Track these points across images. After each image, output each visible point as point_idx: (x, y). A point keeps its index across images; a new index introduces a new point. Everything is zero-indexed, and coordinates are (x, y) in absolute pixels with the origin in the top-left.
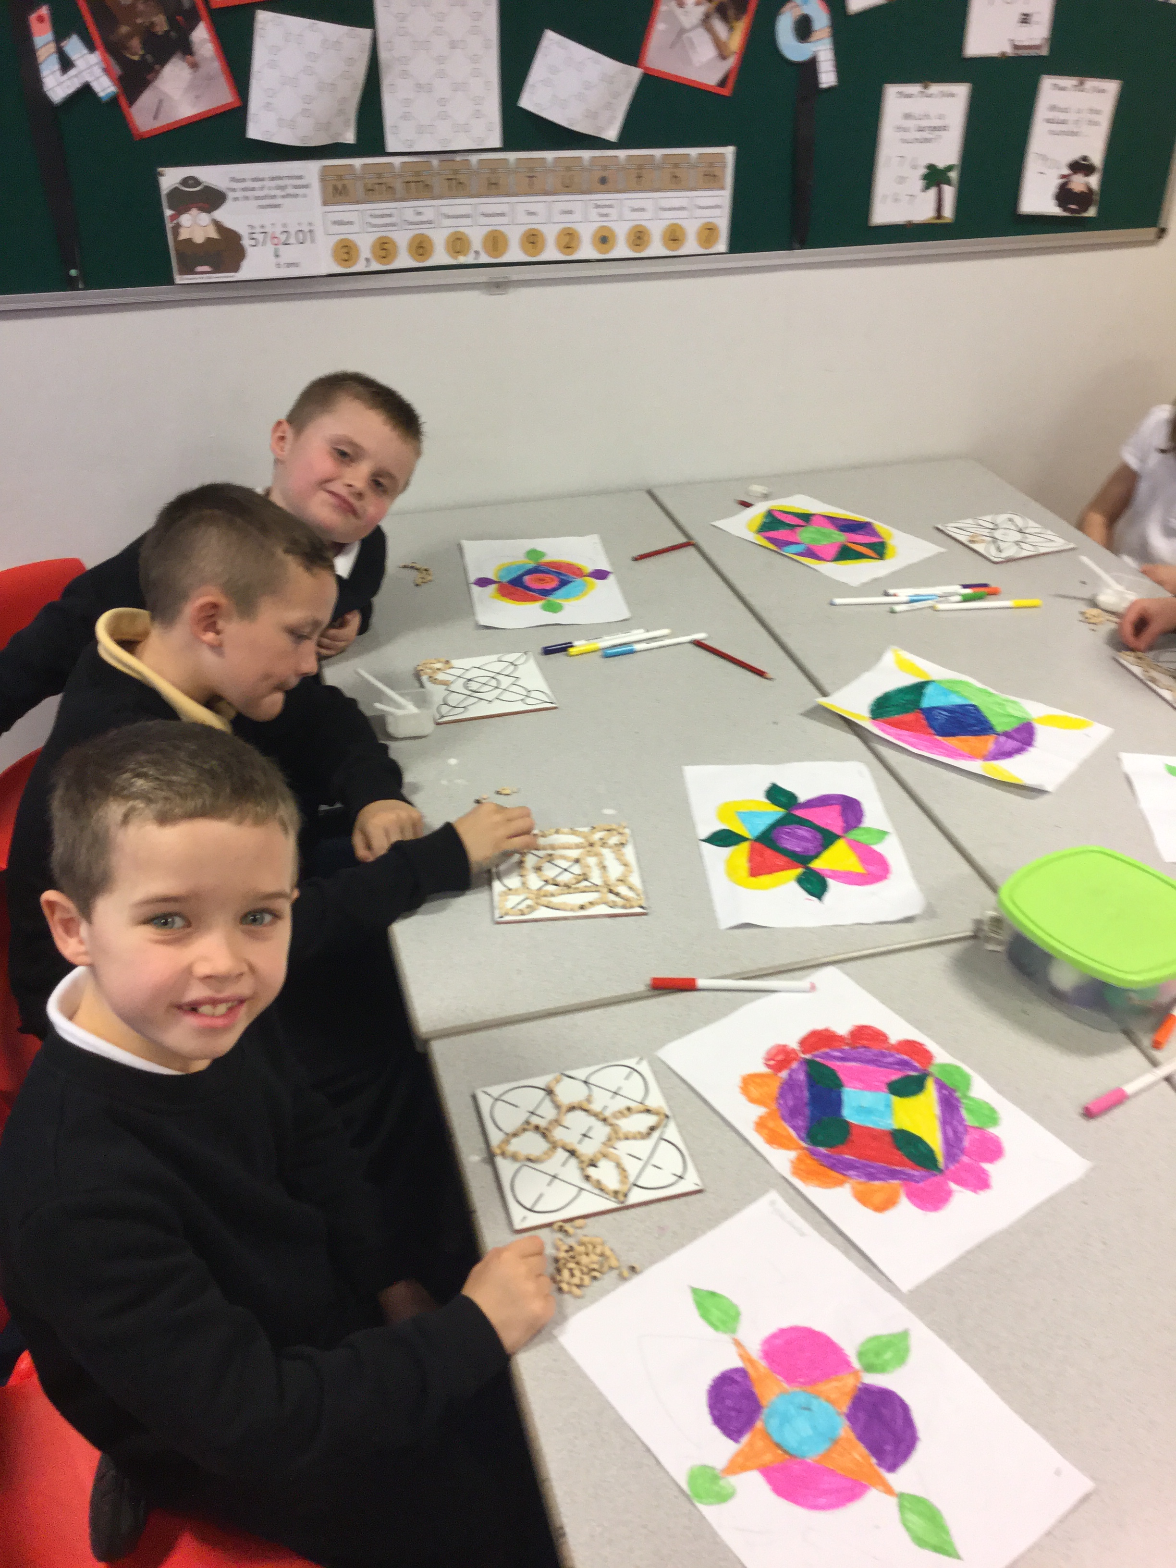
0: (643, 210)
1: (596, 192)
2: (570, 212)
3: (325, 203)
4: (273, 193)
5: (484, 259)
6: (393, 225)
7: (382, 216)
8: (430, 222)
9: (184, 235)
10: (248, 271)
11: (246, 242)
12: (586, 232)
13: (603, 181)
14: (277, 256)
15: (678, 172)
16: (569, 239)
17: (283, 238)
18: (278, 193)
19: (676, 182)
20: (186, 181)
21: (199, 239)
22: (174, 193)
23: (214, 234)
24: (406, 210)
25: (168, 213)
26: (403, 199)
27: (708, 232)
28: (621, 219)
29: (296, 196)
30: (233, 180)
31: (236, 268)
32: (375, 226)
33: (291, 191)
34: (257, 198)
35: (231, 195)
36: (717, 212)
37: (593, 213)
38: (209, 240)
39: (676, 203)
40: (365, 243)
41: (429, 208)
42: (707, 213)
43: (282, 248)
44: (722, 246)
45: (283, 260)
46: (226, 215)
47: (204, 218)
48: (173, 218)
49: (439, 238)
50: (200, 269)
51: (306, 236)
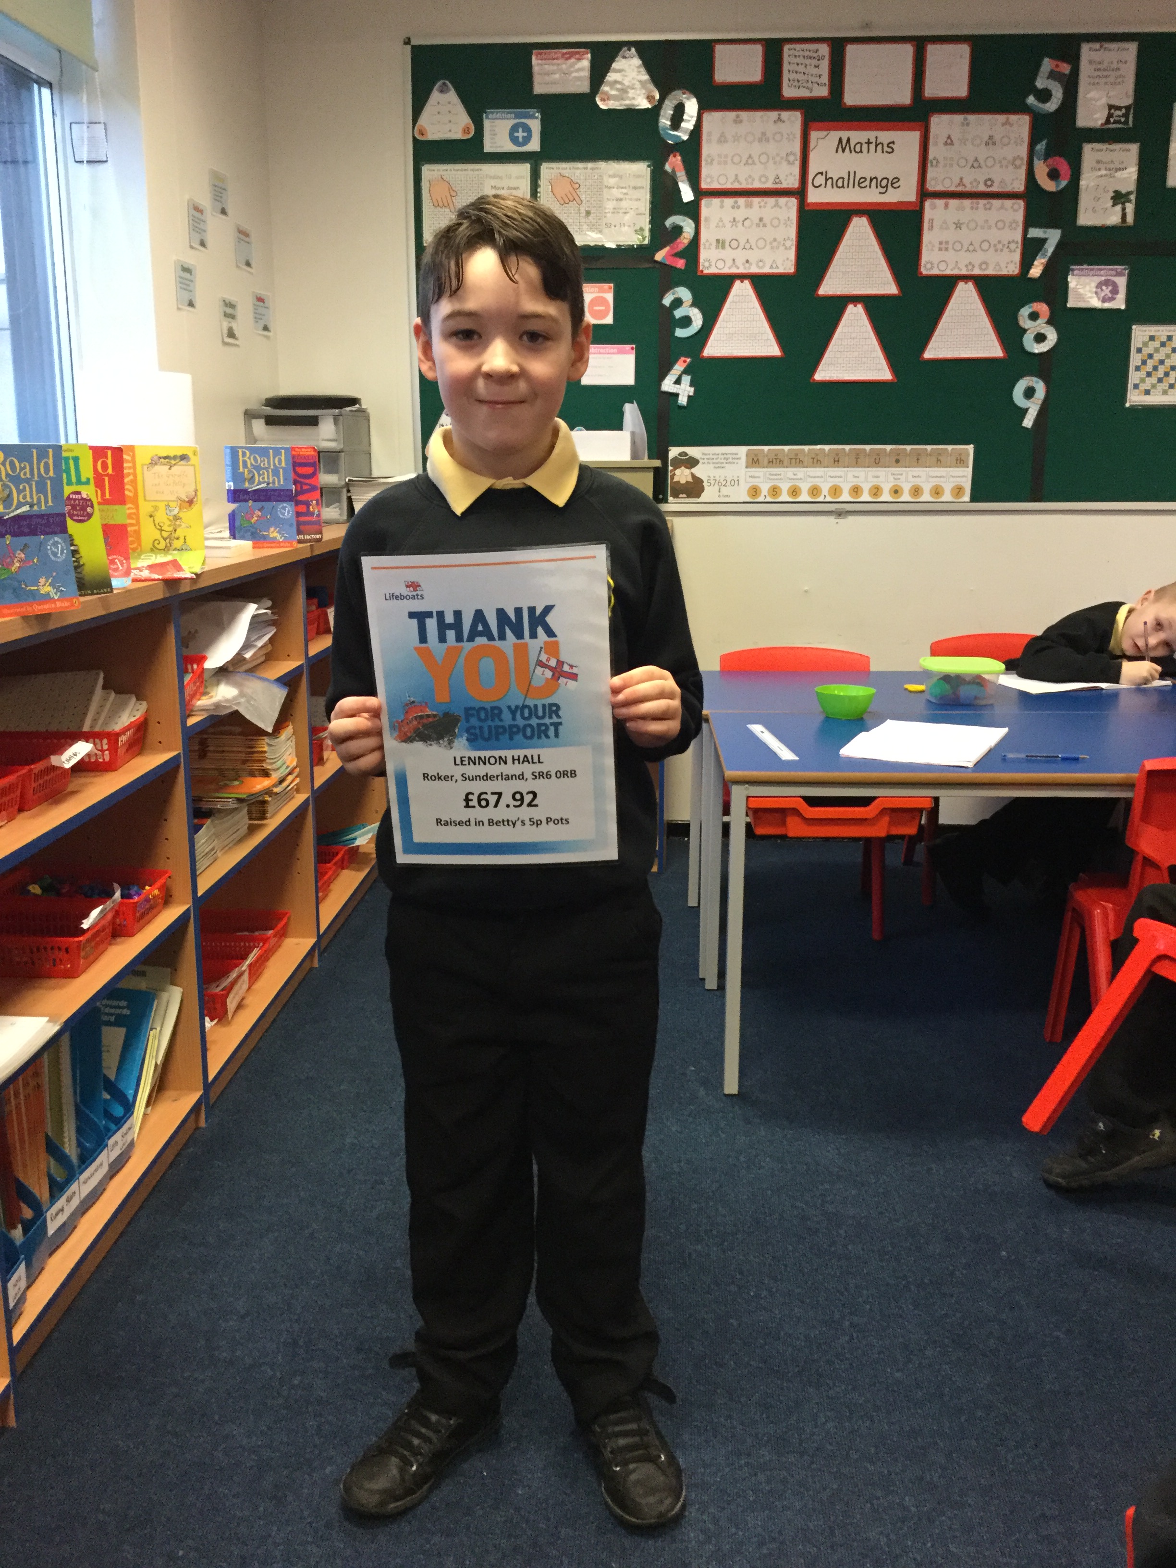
0: (919, 477)
1: (892, 467)
2: (878, 477)
3: (747, 467)
4: (723, 461)
5: (828, 499)
6: (781, 479)
7: (776, 475)
8: (801, 479)
9: (676, 479)
11: (705, 484)
12: (886, 488)
13: (897, 461)
14: (719, 490)
15: (940, 458)
16: (876, 491)
17: (724, 483)
18: (725, 460)
19: (939, 463)
21: (683, 481)
22: (675, 459)
23: (690, 479)
24: (789, 472)
25: (670, 468)
26: (788, 467)
27: (958, 491)
28: (907, 481)
29: (733, 463)
30: (704, 454)
31: (699, 496)
32: (771, 479)
33: (730, 460)
34: (714, 463)
35: (701, 461)
36: (964, 479)
37: (891, 478)
38: (687, 482)
39: (939, 474)
40: (765, 488)
41: (801, 472)
42: (958, 479)
43: (723, 488)
44: (967, 498)
45: (721, 494)
47: (687, 472)
48: (672, 471)
49: (805, 487)
50: (681, 496)
51: (735, 482)
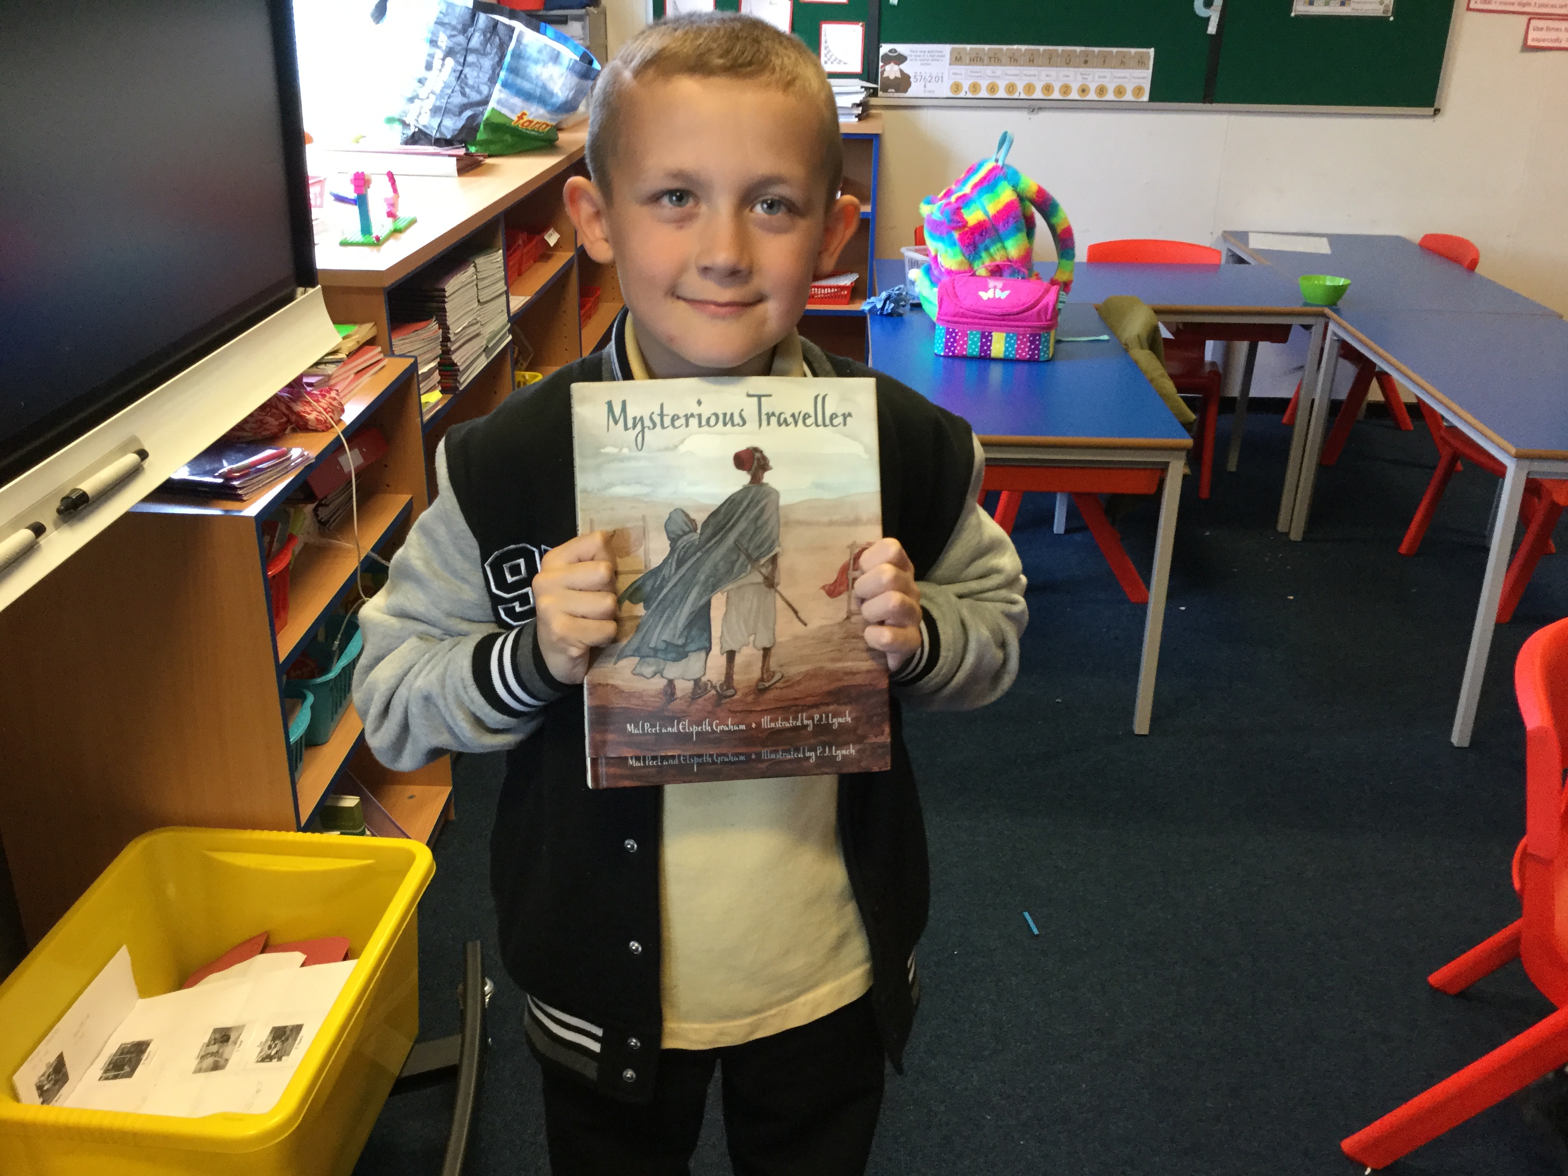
0: (1105, 77)
1: (1081, 67)
2: (1068, 76)
3: (950, 64)
4: (928, 58)
5: (1023, 96)
6: (981, 76)
7: (976, 72)
8: (998, 77)
9: (885, 75)
10: (911, 92)
11: (912, 80)
12: (1075, 87)
13: (1086, 62)
14: (925, 86)
15: (1124, 60)
16: (1066, 89)
17: (929, 79)
18: (931, 58)
19: (1123, 64)
20: (890, 51)
21: (892, 77)
22: (886, 55)
23: (899, 75)
24: (989, 70)
26: (987, 65)
27: (1139, 90)
28: (1093, 81)
29: (938, 60)
30: (911, 51)
32: (973, 76)
33: (936, 58)
34: (920, 60)
35: (909, 58)
36: (1143, 81)
37: (1079, 77)
38: (896, 78)
39: (1122, 75)
40: (966, 85)
41: (999, 70)
42: (1139, 81)
43: (928, 84)
44: (1146, 98)
45: (927, 89)
46: (906, 67)
47: (896, 68)
48: (882, 67)
49: (1002, 84)
50: (889, 90)
51: (939, 79)
